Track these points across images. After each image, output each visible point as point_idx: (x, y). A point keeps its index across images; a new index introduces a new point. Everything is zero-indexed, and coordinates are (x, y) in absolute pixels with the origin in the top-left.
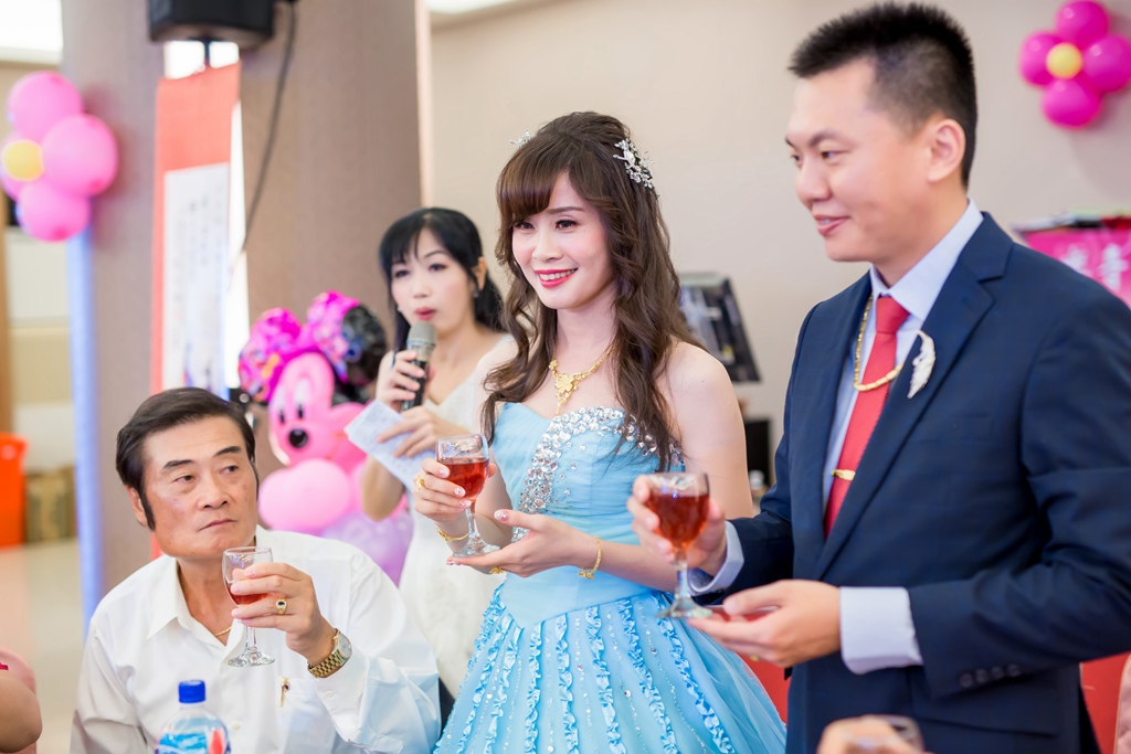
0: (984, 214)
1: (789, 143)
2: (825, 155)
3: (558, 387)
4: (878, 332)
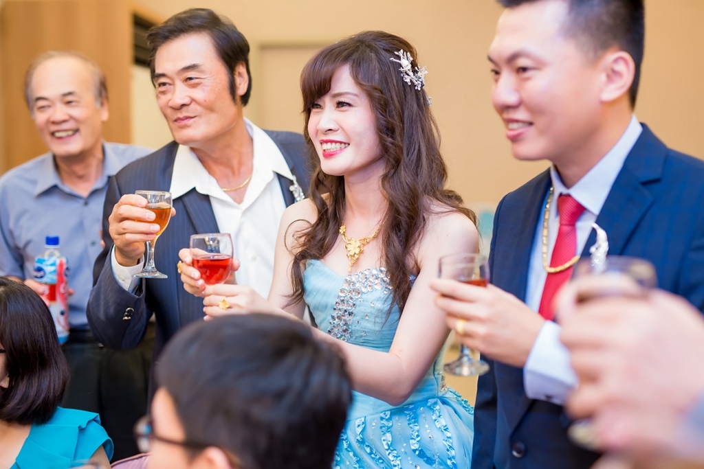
1: (490, 59)
2: (524, 69)
3: (348, 249)
4: (561, 225)
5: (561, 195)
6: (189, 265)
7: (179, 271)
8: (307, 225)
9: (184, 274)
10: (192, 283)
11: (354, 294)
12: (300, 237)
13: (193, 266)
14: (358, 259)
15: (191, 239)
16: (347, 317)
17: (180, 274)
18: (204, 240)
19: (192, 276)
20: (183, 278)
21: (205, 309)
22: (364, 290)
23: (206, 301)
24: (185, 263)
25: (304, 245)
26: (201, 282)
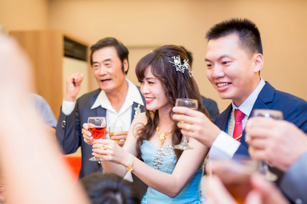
0: (265, 82)
3: (160, 137)
4: (236, 121)
5: (235, 110)
6: (87, 130)
7: (82, 133)
8: (142, 125)
9: (85, 134)
10: (88, 138)
11: (162, 156)
12: (139, 130)
13: (89, 130)
14: (164, 141)
15: (89, 119)
16: (159, 165)
17: (83, 134)
18: (94, 120)
19: (88, 135)
20: (84, 136)
21: (93, 150)
22: (166, 154)
23: (94, 146)
24: (85, 129)
25: (140, 134)
26: (92, 138)
